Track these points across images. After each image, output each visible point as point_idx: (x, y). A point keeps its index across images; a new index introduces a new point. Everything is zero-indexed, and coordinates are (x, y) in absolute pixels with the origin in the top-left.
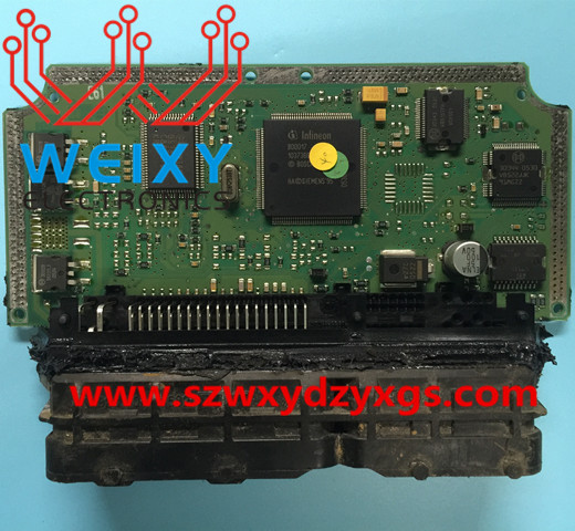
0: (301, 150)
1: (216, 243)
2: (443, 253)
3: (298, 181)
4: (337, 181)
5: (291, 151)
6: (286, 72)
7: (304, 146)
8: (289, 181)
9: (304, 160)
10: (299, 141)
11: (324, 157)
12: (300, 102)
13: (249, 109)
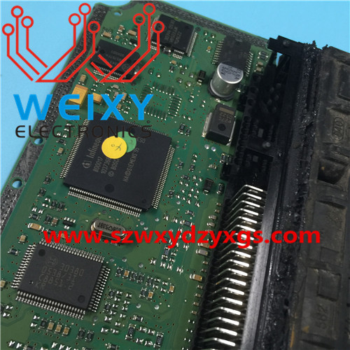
0: (103, 163)
1: (158, 263)
2: (216, 97)
3: (128, 173)
4: (138, 145)
5: (100, 170)
6: (29, 154)
7: (99, 159)
8: (125, 180)
9: (111, 163)
10: (94, 161)
11: (115, 147)
12: (60, 151)
13: (47, 194)
